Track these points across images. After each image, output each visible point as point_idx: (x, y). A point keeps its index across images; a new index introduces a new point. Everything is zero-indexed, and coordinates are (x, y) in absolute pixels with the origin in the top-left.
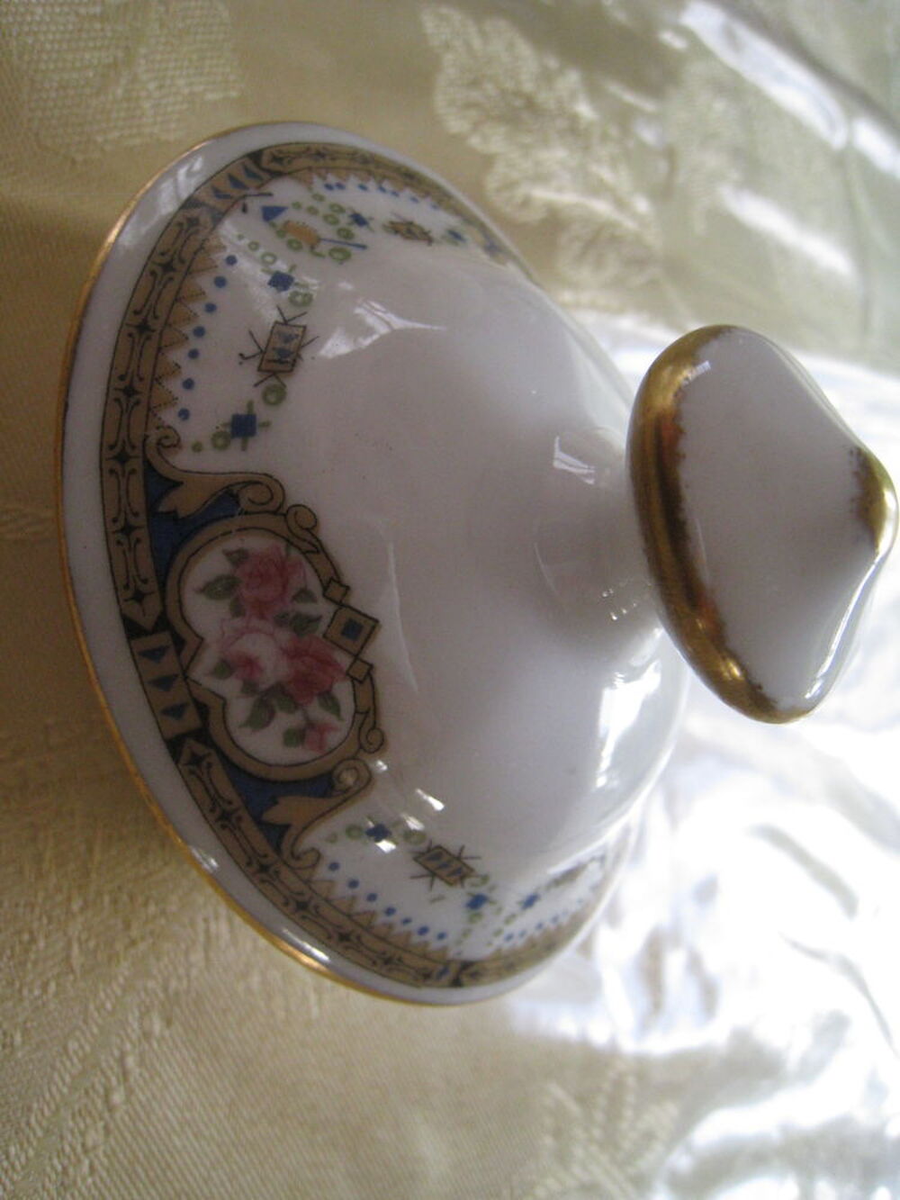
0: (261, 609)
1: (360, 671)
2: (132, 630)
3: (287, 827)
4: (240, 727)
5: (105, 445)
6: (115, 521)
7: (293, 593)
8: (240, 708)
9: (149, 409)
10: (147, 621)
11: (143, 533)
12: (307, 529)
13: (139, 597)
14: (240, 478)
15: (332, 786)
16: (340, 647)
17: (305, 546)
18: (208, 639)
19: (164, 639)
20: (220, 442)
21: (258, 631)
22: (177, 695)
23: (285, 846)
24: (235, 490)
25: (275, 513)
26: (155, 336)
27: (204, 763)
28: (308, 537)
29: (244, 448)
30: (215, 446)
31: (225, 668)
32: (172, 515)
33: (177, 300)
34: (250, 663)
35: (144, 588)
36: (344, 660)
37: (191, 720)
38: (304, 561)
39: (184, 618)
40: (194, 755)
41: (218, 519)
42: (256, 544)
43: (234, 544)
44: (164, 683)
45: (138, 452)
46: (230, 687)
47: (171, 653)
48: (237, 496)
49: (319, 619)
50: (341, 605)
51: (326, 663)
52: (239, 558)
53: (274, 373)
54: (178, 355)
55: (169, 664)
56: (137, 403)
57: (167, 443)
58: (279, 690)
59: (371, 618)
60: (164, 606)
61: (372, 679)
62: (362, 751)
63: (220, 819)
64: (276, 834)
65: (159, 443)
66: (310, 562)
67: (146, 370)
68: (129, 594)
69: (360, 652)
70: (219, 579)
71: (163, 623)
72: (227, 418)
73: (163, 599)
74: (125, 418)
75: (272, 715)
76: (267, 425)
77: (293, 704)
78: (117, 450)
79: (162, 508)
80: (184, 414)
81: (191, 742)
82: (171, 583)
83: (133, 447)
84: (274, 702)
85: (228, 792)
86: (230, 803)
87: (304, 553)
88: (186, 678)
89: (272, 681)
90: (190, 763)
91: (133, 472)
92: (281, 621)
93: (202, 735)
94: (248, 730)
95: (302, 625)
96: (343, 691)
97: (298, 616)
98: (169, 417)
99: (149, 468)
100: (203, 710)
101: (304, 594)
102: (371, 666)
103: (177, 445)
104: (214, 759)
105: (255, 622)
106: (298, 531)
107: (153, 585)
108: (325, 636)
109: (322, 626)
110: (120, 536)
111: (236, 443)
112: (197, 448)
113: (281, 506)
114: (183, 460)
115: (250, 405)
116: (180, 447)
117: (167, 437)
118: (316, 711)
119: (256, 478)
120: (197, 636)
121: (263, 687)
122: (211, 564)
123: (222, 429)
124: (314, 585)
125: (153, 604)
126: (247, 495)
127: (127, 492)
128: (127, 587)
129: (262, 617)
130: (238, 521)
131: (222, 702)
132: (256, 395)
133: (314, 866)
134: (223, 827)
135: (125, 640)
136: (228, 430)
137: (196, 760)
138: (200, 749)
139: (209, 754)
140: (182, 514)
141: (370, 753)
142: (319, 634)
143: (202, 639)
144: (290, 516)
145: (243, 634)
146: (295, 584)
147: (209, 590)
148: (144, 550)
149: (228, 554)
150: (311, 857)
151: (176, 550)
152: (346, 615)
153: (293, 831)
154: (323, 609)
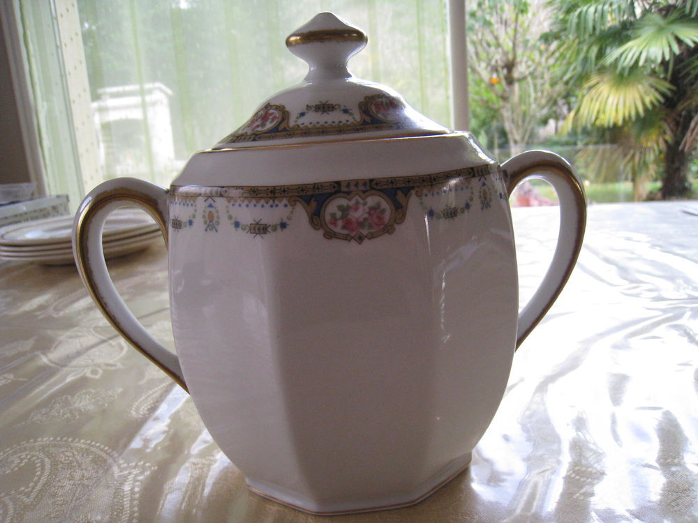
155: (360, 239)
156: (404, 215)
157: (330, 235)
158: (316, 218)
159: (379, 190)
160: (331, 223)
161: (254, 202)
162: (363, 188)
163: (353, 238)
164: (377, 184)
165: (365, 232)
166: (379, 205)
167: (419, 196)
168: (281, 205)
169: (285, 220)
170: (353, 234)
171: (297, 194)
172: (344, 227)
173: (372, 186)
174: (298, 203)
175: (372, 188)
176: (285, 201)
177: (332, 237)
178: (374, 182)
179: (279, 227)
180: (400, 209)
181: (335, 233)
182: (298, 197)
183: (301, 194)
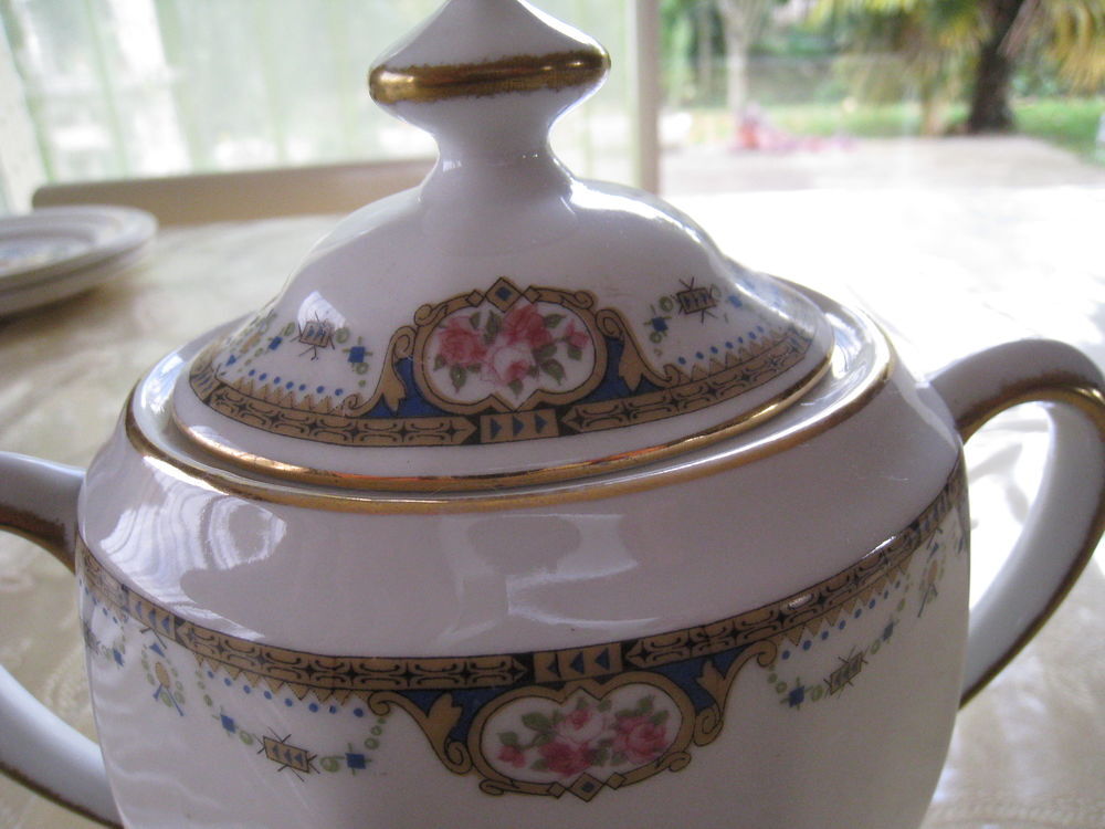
0: (479, 352)
1: (531, 294)
2: (474, 440)
3: (643, 377)
4: (560, 384)
5: (344, 443)
6: (395, 440)
7: (471, 328)
8: (546, 382)
9: (328, 414)
10: (471, 429)
11: (408, 423)
12: (431, 312)
13: (452, 431)
14: (389, 357)
15: (616, 339)
16: (514, 303)
17: (442, 314)
18: (493, 392)
19: (485, 421)
20: (363, 369)
21: (493, 357)
22: (528, 421)
23: (659, 383)
24: (395, 360)
25: (416, 334)
26: (284, 412)
27: (583, 414)
28: (435, 312)
29: (371, 354)
30: (364, 372)
31: (515, 384)
32: (402, 402)
33: (265, 401)
34: (516, 368)
35: (446, 427)
36: (523, 304)
37: (548, 416)
38: (451, 316)
39: (473, 404)
40: (575, 420)
41: (412, 372)
42: (434, 349)
43: (431, 363)
44: (517, 427)
45: (354, 422)
46: (530, 385)
47: (495, 417)
48: (401, 360)
49: (492, 313)
50: (485, 297)
51: (523, 315)
52: (441, 361)
53: (330, 338)
54: (300, 398)
55: (505, 422)
56: (322, 421)
57: (354, 403)
58: (537, 353)
59: (498, 281)
60: (463, 415)
61: (541, 289)
62: (592, 309)
63: (629, 418)
64: (646, 385)
65: (352, 408)
66: (454, 312)
67: (302, 416)
68: (447, 436)
69: (519, 292)
70: (452, 377)
71: (475, 419)
72: (349, 365)
73: (458, 415)
74: (328, 429)
75: (555, 362)
76: (360, 339)
77: (550, 346)
78: (348, 435)
79: (395, 407)
80: (338, 392)
81: (565, 419)
82: (448, 408)
83: (349, 425)
84: (546, 359)
85: (608, 406)
86: (616, 407)
87: (446, 315)
88: (516, 411)
89: (531, 355)
90: (581, 423)
91: (366, 426)
92: (490, 340)
93: (561, 411)
94: (562, 381)
95: (494, 327)
96: (545, 309)
97: (488, 327)
98: (337, 401)
99: (367, 415)
100: (542, 406)
101: (474, 320)
102: (530, 287)
103: (357, 397)
104: (581, 408)
105: (487, 359)
106: (430, 319)
107: (446, 421)
108: (504, 312)
109: (497, 312)
110: (407, 437)
111: (367, 359)
112: (362, 384)
113: (413, 330)
114: (368, 394)
115: (345, 351)
116: (359, 394)
117: (350, 403)
118: (557, 332)
119: (391, 347)
120: (488, 398)
121: (534, 364)
122: (441, 381)
123: (355, 368)
124: (469, 312)
125: (459, 423)
126: (402, 353)
127: (378, 430)
128: (442, 438)
129: (484, 353)
130: (417, 360)
131: (539, 393)
132: (340, 347)
133: (679, 372)
134: (635, 417)
135: (480, 447)
136: (356, 364)
137: (579, 420)
138: (572, 414)
139: (577, 411)
140: (402, 395)
141: (593, 303)
142: (502, 316)
143: (491, 395)
144: (422, 323)
145: (493, 368)
146: (465, 325)
147: (458, 383)
148: (420, 423)
149: (437, 368)
150: (670, 370)
151: (425, 402)
152: (492, 296)
153: (648, 375)
154: (486, 310)
155: (589, 790)
156: (718, 724)
157: (497, 785)
158: (457, 748)
159: (650, 670)
160: (502, 758)
161: (264, 686)
162: (600, 671)
163: (568, 789)
164: (644, 654)
165: (602, 772)
166: (647, 703)
167: (766, 663)
168: (347, 711)
169: (360, 749)
170: (567, 781)
171: (392, 685)
172: (541, 766)
173: (629, 657)
174: (395, 708)
175: (627, 666)
176: (357, 701)
177: (502, 792)
178: (637, 649)
179: (344, 763)
180: (707, 709)
181: (512, 780)
182: (398, 692)
183: (404, 685)
